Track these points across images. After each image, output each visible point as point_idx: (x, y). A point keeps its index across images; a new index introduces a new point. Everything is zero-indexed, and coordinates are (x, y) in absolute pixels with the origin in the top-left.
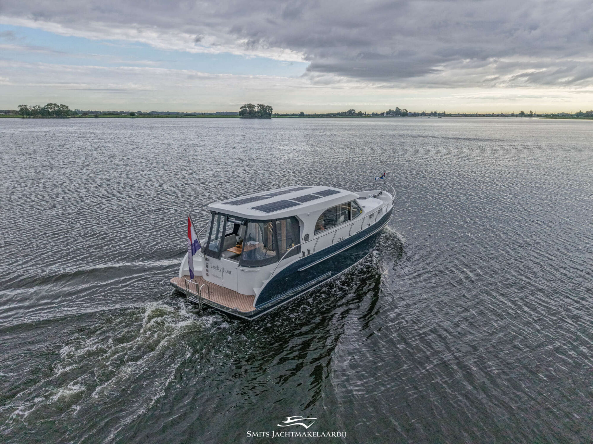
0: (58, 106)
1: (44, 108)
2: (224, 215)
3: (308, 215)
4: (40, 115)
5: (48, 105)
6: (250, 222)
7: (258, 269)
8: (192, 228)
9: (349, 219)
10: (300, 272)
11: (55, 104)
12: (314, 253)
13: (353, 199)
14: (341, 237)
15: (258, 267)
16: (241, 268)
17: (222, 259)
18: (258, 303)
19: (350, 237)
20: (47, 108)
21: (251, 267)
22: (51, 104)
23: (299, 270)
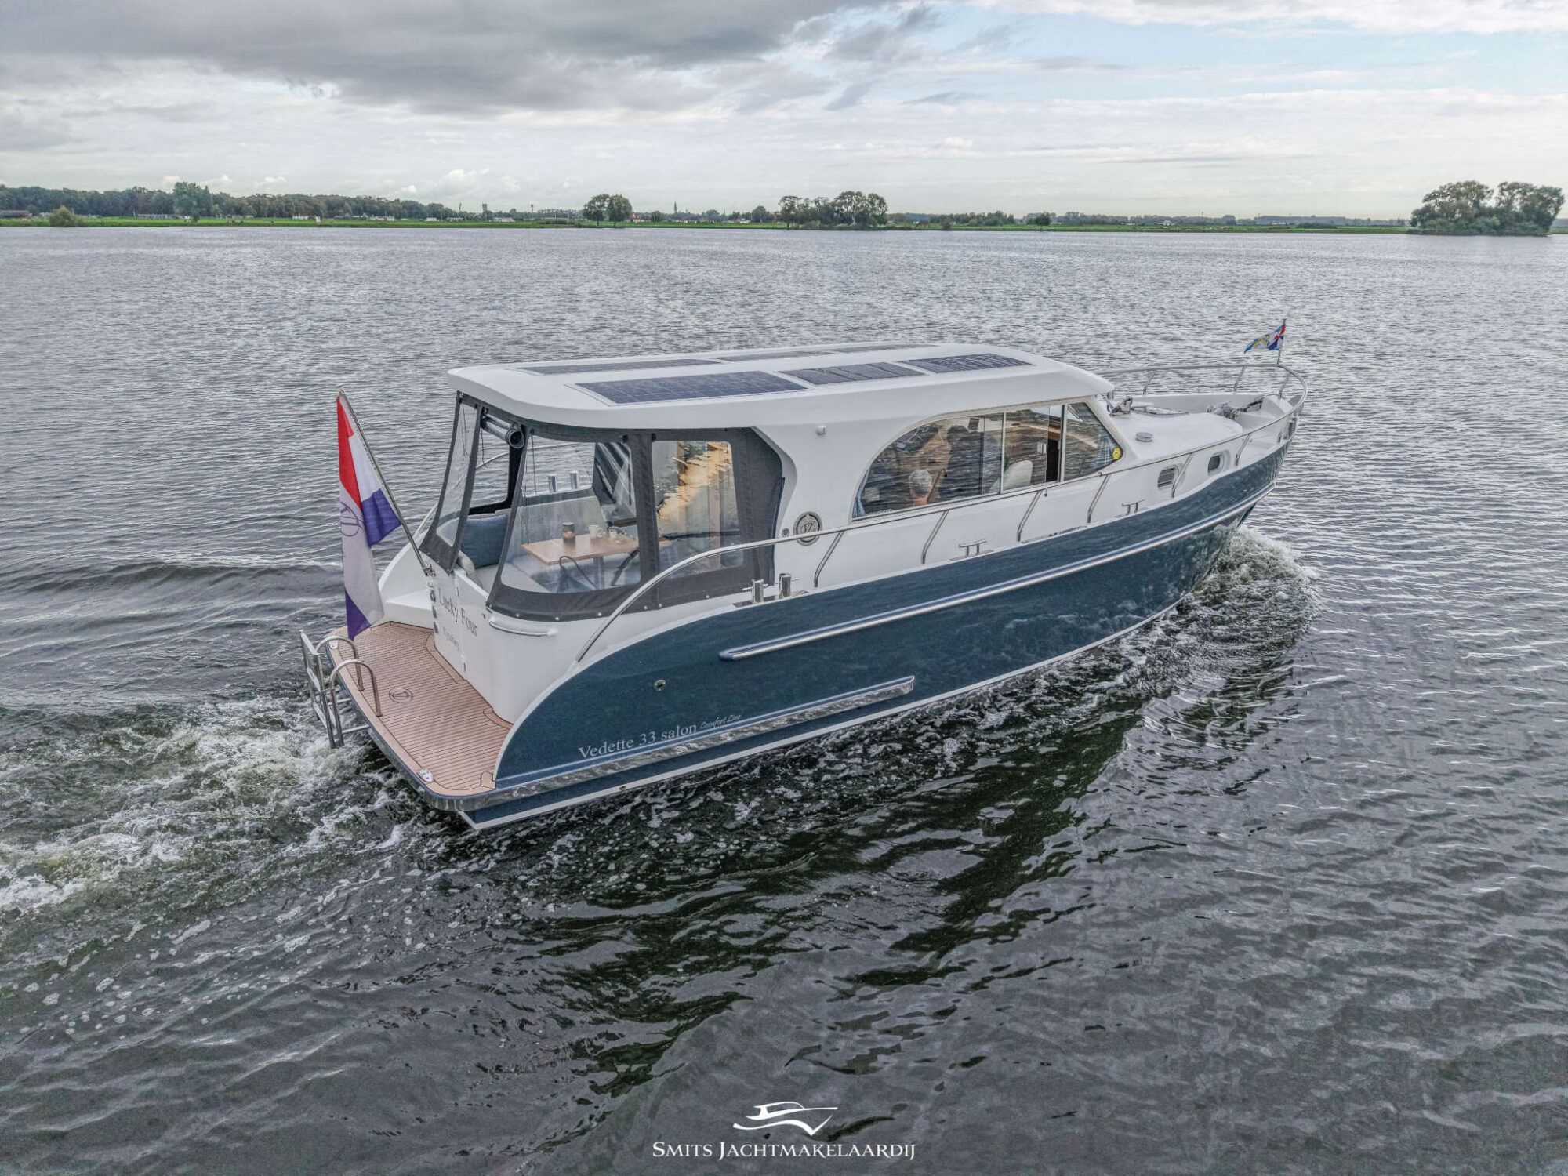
0: (864, 199)
1: (833, 205)
2: (476, 403)
3: (821, 434)
4: (818, 223)
5: (843, 196)
6: (533, 432)
7: (552, 628)
8: (355, 442)
9: (1052, 475)
10: (728, 661)
11: (859, 194)
12: (813, 591)
13: (1076, 393)
14: (972, 540)
15: (551, 619)
16: (496, 618)
17: (460, 573)
18: (512, 763)
19: (1020, 545)
20: (840, 205)
21: (524, 617)
22: (851, 193)
23: (725, 653)
